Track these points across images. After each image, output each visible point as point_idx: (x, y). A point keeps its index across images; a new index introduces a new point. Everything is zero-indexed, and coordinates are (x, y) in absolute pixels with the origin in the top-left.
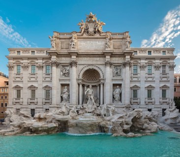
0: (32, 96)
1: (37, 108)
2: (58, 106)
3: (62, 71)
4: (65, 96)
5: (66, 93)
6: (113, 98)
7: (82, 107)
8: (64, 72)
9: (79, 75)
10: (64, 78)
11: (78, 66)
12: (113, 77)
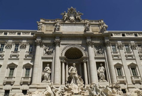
0: (10, 74)
1: (13, 89)
2: (38, 87)
3: (45, 50)
4: (46, 75)
5: (49, 71)
6: (98, 76)
7: (66, 88)
8: (47, 50)
9: (62, 54)
10: (47, 56)
11: (61, 45)
12: (95, 55)
